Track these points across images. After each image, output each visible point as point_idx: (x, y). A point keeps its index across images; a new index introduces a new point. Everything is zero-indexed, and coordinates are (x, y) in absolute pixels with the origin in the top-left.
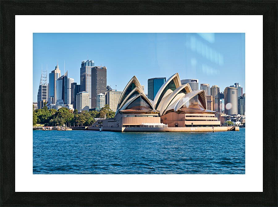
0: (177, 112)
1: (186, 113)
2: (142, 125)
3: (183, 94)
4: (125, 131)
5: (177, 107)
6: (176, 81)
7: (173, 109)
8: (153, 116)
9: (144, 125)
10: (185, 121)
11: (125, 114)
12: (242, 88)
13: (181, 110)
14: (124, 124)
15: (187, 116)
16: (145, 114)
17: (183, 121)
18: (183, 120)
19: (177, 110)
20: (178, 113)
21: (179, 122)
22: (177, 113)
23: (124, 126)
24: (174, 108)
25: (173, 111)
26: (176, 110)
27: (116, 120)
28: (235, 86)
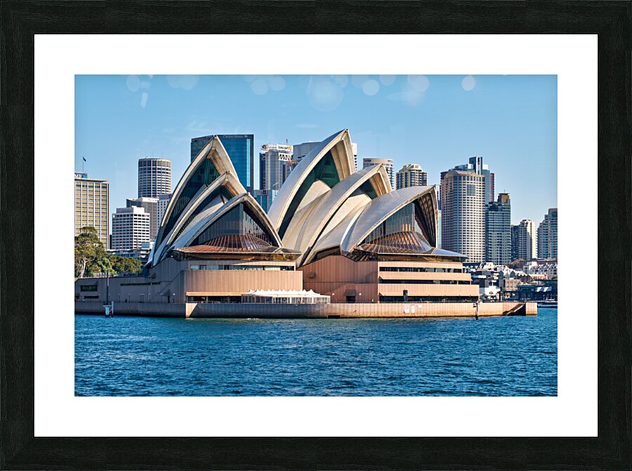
0: (349, 254)
1: (380, 260)
2: (251, 298)
3: (364, 200)
4: (195, 314)
5: (351, 241)
6: (341, 154)
7: (338, 247)
8: (279, 269)
9: (258, 297)
10: (379, 285)
11: (193, 262)
12: (493, 174)
13: (362, 249)
14: (189, 294)
15: (382, 269)
16: (253, 260)
17: (373, 285)
18: (372, 280)
19: (350, 250)
20: (354, 260)
21: (358, 287)
22: (350, 258)
23: (191, 299)
24: (341, 244)
25: (338, 253)
26: (346, 248)
27: (157, 280)
28: (470, 166)
